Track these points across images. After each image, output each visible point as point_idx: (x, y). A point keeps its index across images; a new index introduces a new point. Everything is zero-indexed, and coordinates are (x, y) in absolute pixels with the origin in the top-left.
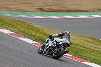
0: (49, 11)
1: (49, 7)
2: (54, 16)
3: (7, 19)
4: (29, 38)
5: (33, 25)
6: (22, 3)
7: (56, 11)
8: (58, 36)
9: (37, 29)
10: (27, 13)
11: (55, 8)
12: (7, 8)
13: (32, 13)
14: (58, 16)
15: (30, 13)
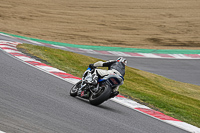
0: (170, 45)
1: (171, 36)
2: (179, 55)
3: (87, 59)
4: (130, 98)
5: (138, 72)
6: (117, 28)
7: (183, 45)
8: (105, 65)
9: (147, 80)
10: (127, 48)
11: (182, 38)
12: (87, 37)
13: (136, 47)
14: (188, 55)
15: (133, 49)
